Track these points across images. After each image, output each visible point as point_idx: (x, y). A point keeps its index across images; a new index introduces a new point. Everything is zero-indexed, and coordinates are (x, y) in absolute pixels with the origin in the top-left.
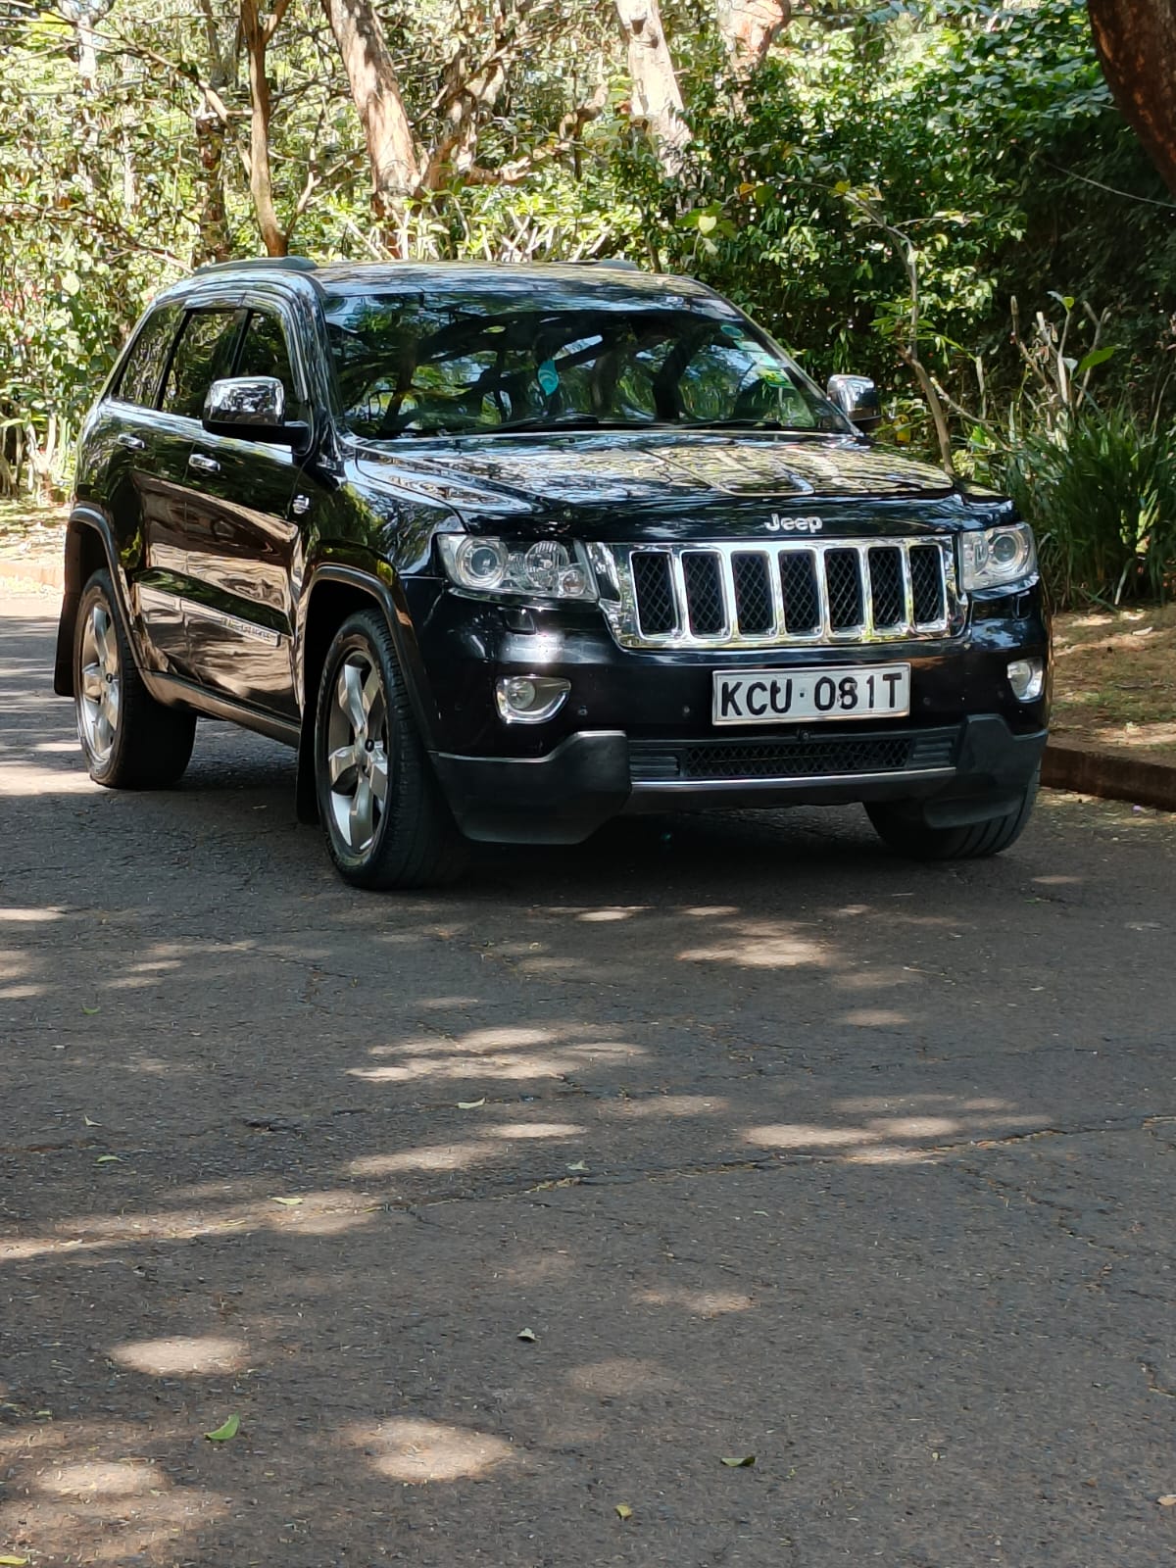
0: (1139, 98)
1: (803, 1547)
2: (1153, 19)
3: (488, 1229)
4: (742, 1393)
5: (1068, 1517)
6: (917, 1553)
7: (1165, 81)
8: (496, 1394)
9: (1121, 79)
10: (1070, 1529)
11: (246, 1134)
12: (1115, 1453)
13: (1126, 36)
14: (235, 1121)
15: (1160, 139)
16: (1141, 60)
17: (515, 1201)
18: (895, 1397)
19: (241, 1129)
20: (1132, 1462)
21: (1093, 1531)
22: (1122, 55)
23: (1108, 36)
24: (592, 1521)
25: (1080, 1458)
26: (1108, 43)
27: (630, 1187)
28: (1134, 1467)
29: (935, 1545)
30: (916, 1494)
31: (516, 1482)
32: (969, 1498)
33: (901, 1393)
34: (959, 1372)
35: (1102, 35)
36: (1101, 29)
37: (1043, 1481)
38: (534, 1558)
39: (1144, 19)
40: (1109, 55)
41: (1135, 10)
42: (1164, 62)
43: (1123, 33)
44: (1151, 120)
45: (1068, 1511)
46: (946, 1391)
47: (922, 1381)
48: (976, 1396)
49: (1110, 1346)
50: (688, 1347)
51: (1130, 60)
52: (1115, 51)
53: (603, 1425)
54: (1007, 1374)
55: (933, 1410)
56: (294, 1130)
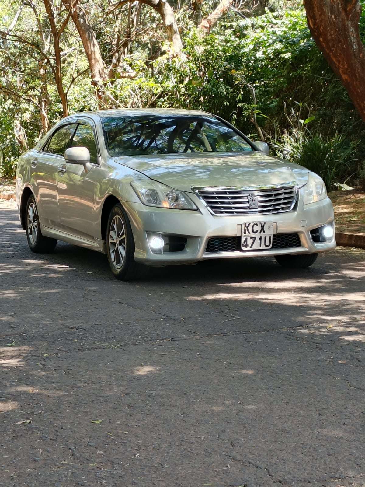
0: (321, 40)
1: (248, 428)
2: (325, 16)
3: (145, 352)
4: (225, 390)
5: (327, 419)
6: (283, 428)
7: (329, 34)
8: (151, 392)
9: (316, 34)
10: (329, 422)
11: (69, 330)
12: (339, 403)
13: (317, 21)
14: (66, 327)
15: (328, 52)
16: (322, 28)
17: (152, 345)
18: (272, 390)
19: (68, 329)
20: (345, 405)
21: (335, 422)
22: (316, 26)
23: (312, 21)
24: (183, 423)
25: (330, 404)
26: (312, 23)
27: (186, 341)
28: (346, 406)
29: (288, 427)
30: (281, 414)
31: (160, 414)
32: (297, 415)
33: (274, 389)
34: (290, 384)
35: (310, 21)
36: (310, 19)
37: (319, 410)
38: (167, 433)
39: (323, 15)
40: (312, 27)
41: (320, 13)
42: (328, 28)
43: (316, 20)
44: (325, 46)
45: (327, 417)
46: (287, 388)
47: (280, 386)
48: (297, 390)
49: (335, 376)
50: (208, 379)
51: (318, 28)
52: (314, 25)
53: (184, 399)
54: (305, 384)
55: (283, 393)
56: (84, 329)
